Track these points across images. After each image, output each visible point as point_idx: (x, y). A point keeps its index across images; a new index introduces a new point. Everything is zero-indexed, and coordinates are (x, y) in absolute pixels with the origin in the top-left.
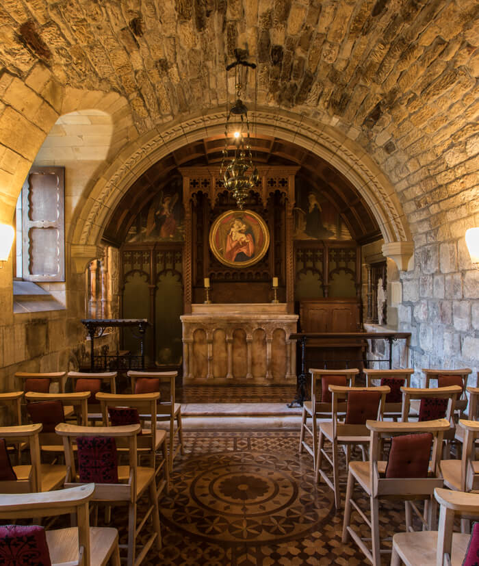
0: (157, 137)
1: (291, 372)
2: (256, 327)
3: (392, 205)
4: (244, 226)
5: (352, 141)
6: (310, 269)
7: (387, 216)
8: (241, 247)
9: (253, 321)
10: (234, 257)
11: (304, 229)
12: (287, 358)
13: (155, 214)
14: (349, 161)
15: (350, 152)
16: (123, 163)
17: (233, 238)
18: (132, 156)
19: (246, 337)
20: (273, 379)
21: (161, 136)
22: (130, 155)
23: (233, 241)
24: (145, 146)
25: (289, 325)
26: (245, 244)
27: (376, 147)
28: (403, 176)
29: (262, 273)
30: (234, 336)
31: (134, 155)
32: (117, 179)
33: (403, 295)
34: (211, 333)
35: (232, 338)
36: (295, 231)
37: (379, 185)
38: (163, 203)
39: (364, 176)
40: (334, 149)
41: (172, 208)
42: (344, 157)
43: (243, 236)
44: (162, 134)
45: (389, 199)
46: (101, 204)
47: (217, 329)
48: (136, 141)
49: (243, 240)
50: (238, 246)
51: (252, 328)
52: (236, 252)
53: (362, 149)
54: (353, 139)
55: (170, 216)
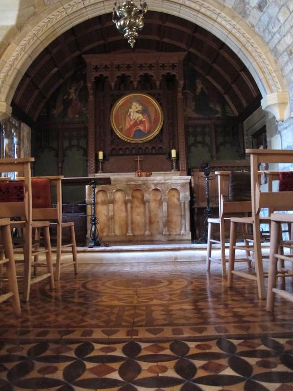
0: (61, 9)
1: (185, 229)
2: (153, 187)
3: (267, 62)
4: (141, 107)
5: (229, 9)
6: (200, 142)
7: (263, 73)
8: (139, 125)
9: (150, 182)
10: (132, 134)
11: (193, 108)
12: (181, 216)
13: (63, 98)
14: (228, 27)
15: (228, 18)
16: (31, 30)
17: (131, 117)
18: (39, 24)
19: (144, 197)
20: (169, 235)
21: (64, 8)
22: (37, 23)
23: (131, 120)
24: (50, 16)
25: (183, 185)
26: (141, 122)
27: (250, 9)
28: (275, 30)
29: (157, 147)
30: (132, 197)
31: (41, 24)
32: (25, 45)
33: (282, 144)
34: (112, 193)
35: (130, 198)
36: (185, 111)
37: (255, 45)
38: (71, 89)
39: (242, 39)
40: (214, 16)
41: (78, 93)
42: (224, 23)
43: (140, 115)
44: (65, 6)
45: (264, 56)
46: (11, 66)
47: (118, 190)
48: (42, 12)
49: (140, 119)
50: (136, 124)
51: (149, 189)
52: (134, 129)
53: (239, 15)
54: (231, 8)
55: (76, 100)
